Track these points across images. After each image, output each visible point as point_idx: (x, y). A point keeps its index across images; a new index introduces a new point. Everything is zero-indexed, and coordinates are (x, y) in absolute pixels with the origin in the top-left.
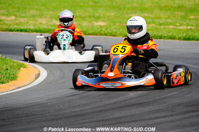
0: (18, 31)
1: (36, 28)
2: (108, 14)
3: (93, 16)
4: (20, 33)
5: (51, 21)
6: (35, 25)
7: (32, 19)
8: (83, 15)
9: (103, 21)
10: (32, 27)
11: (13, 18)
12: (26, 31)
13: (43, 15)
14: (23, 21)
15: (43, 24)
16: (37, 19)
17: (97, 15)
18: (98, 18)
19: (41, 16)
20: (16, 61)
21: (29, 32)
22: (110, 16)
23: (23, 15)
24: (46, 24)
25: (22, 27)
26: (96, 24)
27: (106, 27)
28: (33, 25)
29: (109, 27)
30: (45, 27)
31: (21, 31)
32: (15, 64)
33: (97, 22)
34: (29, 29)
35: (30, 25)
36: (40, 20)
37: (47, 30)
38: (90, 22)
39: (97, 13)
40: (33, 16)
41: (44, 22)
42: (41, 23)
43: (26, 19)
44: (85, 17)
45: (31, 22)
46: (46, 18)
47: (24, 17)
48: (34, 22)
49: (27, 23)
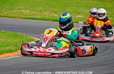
0: (31, 19)
1: (42, 18)
2: (85, 11)
3: (76, 12)
4: (32, 20)
5: (51, 14)
6: (41, 16)
7: (40, 12)
8: (70, 11)
9: (82, 15)
10: (39, 17)
11: (28, 11)
12: (36, 19)
13: (46, 10)
14: (34, 13)
15: (46, 15)
16: (43, 12)
17: (79, 11)
18: (79, 13)
19: (45, 11)
20: (29, 37)
21: (37, 20)
22: (86, 12)
23: (34, 10)
24: (48, 15)
25: (34, 17)
26: (78, 16)
27: (83, 19)
28: (40, 16)
29: (85, 18)
30: (47, 17)
31: (33, 19)
32: (28, 39)
33: (78, 15)
34: (38, 18)
35: (38, 16)
36: (44, 13)
37: (48, 19)
38: (74, 15)
39: (78, 10)
40: (41, 11)
41: (47, 14)
42: (44, 15)
43: (36, 12)
44: (71, 12)
45: (39, 14)
46: (48, 12)
47: (35, 11)
48: (41, 14)
49: (37, 14)
